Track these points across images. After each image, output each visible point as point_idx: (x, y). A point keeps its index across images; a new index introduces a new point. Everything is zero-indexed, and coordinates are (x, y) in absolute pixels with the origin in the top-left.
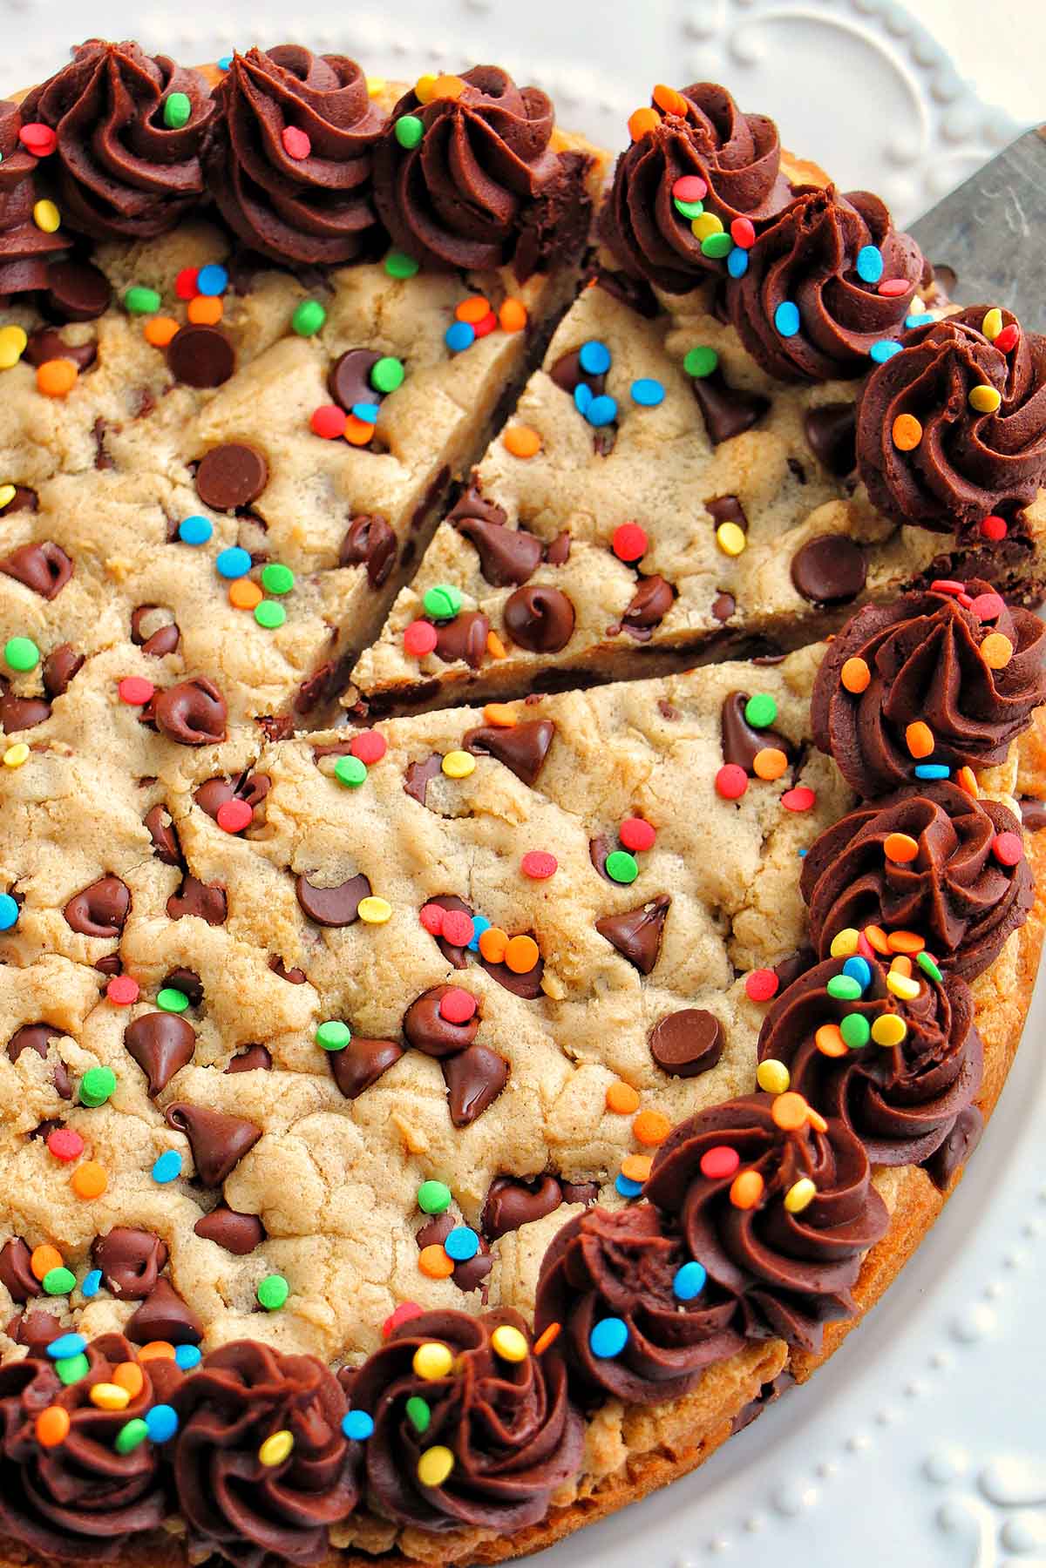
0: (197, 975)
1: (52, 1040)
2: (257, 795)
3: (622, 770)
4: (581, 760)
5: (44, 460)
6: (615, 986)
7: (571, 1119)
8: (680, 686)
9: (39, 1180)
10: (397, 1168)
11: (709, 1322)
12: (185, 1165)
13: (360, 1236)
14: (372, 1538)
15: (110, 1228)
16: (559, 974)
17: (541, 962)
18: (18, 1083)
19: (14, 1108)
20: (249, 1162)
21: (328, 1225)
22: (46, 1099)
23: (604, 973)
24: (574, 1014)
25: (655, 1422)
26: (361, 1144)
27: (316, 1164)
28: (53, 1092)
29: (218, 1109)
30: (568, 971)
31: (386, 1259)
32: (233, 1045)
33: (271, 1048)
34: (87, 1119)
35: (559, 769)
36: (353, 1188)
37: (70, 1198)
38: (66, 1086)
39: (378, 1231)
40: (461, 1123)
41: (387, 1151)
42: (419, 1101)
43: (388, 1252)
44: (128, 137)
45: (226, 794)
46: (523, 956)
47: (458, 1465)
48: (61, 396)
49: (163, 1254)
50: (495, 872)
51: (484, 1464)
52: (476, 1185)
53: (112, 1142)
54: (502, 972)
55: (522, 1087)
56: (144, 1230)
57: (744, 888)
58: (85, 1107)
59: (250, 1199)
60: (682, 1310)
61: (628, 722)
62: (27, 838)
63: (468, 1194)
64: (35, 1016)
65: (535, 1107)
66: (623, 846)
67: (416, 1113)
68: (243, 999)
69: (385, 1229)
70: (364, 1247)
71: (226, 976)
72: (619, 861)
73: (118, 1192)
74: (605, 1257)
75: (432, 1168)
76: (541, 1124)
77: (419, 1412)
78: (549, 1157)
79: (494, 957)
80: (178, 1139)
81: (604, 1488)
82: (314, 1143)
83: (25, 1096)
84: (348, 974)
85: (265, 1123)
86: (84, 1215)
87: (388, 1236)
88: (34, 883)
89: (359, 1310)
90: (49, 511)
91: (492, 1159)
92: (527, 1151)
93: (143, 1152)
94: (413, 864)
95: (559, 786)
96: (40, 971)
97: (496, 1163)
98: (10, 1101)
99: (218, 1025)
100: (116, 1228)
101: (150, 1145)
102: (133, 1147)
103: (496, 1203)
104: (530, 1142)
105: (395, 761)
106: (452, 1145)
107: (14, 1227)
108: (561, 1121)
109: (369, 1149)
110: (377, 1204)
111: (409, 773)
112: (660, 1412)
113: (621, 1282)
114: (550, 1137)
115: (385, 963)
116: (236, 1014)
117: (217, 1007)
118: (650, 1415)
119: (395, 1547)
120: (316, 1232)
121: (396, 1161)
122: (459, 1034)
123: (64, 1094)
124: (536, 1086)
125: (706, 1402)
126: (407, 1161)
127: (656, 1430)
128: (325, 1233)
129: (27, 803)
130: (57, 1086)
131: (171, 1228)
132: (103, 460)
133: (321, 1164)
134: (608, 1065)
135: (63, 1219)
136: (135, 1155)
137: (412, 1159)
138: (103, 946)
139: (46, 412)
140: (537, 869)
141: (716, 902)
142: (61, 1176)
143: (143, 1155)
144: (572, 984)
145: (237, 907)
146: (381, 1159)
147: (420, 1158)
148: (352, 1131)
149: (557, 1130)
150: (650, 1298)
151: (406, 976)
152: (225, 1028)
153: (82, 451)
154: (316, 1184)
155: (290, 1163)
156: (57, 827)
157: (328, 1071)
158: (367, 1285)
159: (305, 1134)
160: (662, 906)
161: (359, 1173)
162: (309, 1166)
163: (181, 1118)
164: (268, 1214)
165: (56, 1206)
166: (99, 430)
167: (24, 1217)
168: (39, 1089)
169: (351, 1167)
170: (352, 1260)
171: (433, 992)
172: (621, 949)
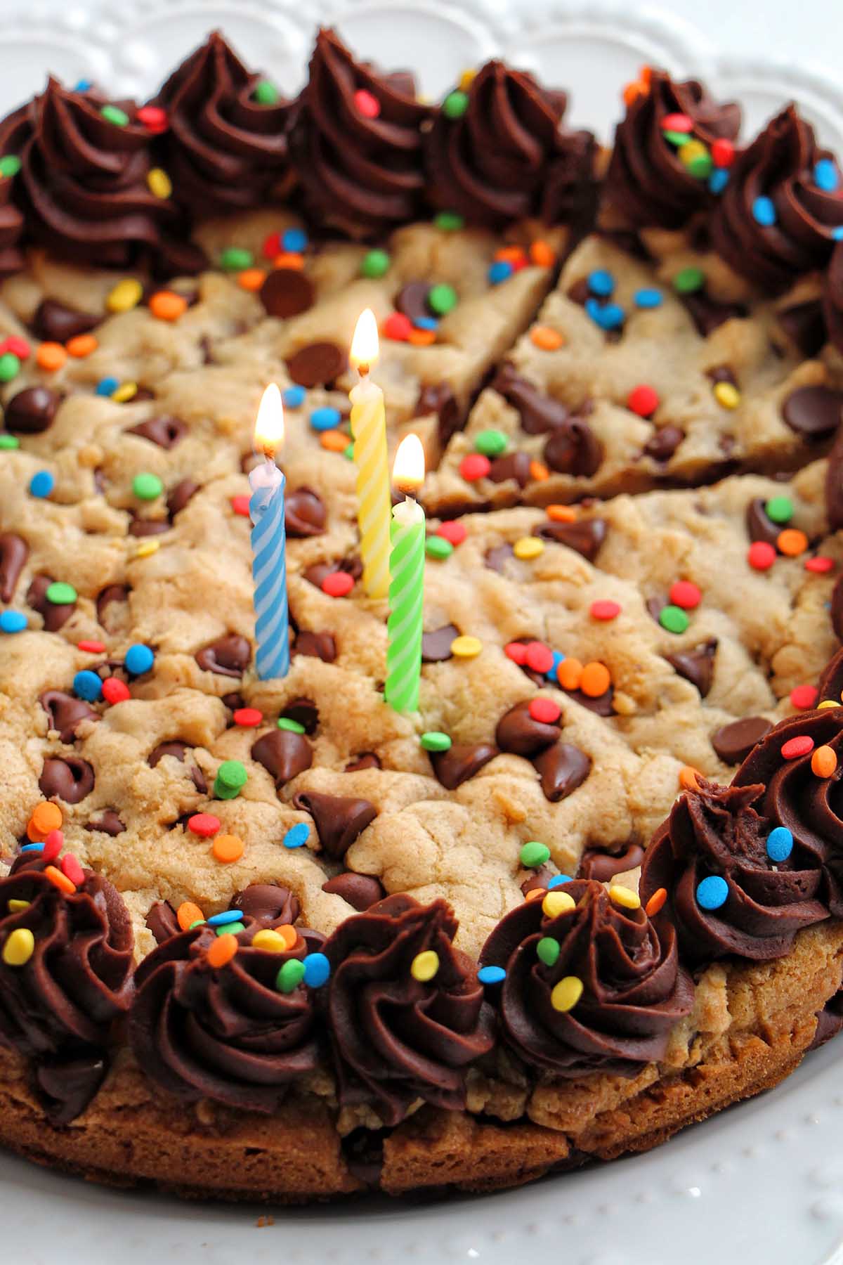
0: (312, 702)
1: (187, 750)
2: (356, 571)
3: (669, 545)
4: (633, 542)
5: (159, 364)
6: (677, 699)
7: (651, 790)
8: (709, 496)
9: (182, 852)
10: (500, 834)
11: (799, 883)
12: (312, 838)
13: (472, 882)
14: (504, 1101)
15: (248, 883)
16: (629, 692)
17: (612, 687)
18: (160, 779)
19: (157, 798)
20: (369, 832)
21: (443, 873)
22: (186, 792)
23: (667, 689)
24: (643, 725)
25: (754, 989)
26: (466, 817)
27: (429, 832)
28: (191, 787)
29: (338, 796)
30: (636, 688)
31: (496, 899)
32: (346, 753)
33: (381, 752)
34: (222, 806)
35: (615, 549)
36: (462, 849)
37: (211, 863)
38: (202, 783)
39: (488, 880)
40: (555, 796)
41: (490, 821)
42: (516, 781)
43: (498, 895)
44: (229, 111)
45: (329, 574)
46: (597, 682)
47: (588, 992)
48: (170, 320)
49: (295, 907)
50: (565, 620)
51: (611, 995)
52: (571, 847)
53: (246, 820)
54: (579, 695)
55: (606, 770)
56: (279, 884)
57: (779, 628)
58: (220, 799)
59: (371, 860)
60: (775, 868)
61: (670, 518)
62: (160, 605)
63: (563, 853)
64: (173, 730)
65: (618, 781)
66: (673, 602)
67: (514, 790)
68: (356, 711)
69: (493, 878)
70: (476, 890)
71: (339, 696)
72: (672, 614)
73: (253, 857)
74: (707, 812)
75: (530, 835)
76: (624, 795)
77: (549, 948)
78: (633, 825)
79: (571, 683)
80: (304, 817)
81: (710, 1060)
82: (425, 819)
83: (166, 789)
84: (446, 697)
85: (380, 805)
86: (225, 875)
87: (496, 884)
88: (168, 635)
89: (477, 935)
90: (164, 396)
91: (584, 825)
92: (613, 818)
93: (273, 828)
94: (497, 614)
95: (614, 563)
96: (175, 699)
97: (586, 830)
98: (153, 793)
99: (332, 739)
100: (253, 884)
101: (279, 824)
102: (264, 823)
103: (589, 866)
104: (617, 811)
105: (475, 544)
106: (547, 814)
107: (161, 891)
108: (642, 791)
109: (475, 820)
110: (484, 861)
111: (487, 554)
112: (759, 977)
113: (721, 838)
114: (632, 807)
115: (477, 683)
116: (349, 725)
117: (332, 724)
118: (750, 981)
119: (525, 1114)
120: (433, 882)
121: (499, 828)
122: (547, 730)
123: (201, 789)
124: (617, 767)
125: (798, 972)
126: (508, 829)
127: (755, 997)
128: (441, 882)
129: (158, 580)
130: (195, 780)
131: (301, 885)
132: (209, 360)
133: (433, 832)
134: (677, 757)
135: (205, 879)
136: (266, 831)
137: (513, 827)
138: (228, 683)
139: (159, 332)
140: (603, 616)
141: (756, 646)
142: (202, 848)
143: (275, 832)
144: (641, 701)
145: (347, 646)
146: (485, 828)
147: (520, 826)
148: (459, 809)
149: (640, 799)
150: (746, 861)
151: (498, 692)
152: (339, 739)
153: (192, 356)
154: (429, 845)
155: (405, 829)
156: (184, 596)
157: (432, 773)
158: (481, 917)
159: (417, 812)
160: (712, 645)
161: (467, 838)
162: (423, 833)
163: (306, 801)
164: (388, 873)
165: (197, 869)
166: (204, 343)
167: (169, 882)
168: (179, 783)
169: (460, 835)
170: (466, 900)
171: (521, 705)
172: (681, 672)
